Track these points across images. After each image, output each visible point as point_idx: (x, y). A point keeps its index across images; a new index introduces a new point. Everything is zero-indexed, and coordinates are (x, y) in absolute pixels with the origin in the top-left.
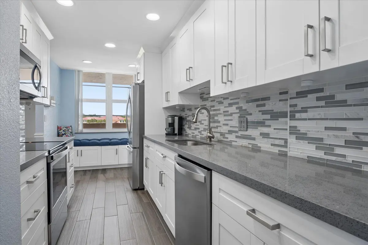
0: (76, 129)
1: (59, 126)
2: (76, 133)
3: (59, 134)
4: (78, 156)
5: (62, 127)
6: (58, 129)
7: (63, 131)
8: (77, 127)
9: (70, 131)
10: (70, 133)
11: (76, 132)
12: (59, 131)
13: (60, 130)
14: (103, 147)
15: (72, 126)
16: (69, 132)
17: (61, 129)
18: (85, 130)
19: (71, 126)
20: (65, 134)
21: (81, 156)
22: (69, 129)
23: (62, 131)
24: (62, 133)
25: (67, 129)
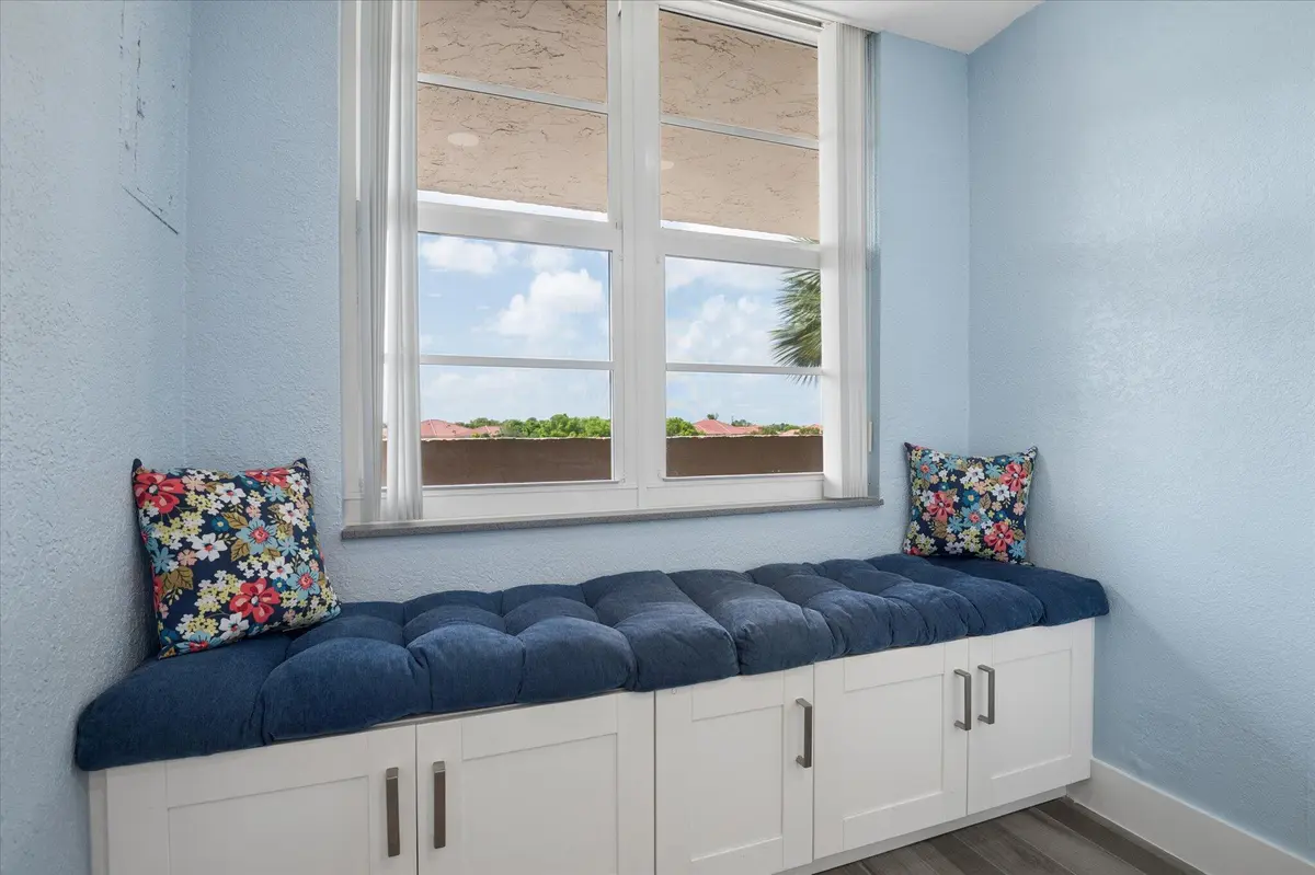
0: (354, 492)
1: (158, 461)
2: (349, 536)
3: (158, 564)
4: (394, 848)
5: (195, 482)
6: (137, 503)
7: (206, 528)
8: (358, 468)
9: (291, 515)
10: (290, 545)
11: (354, 520)
12: (159, 532)
13: (165, 518)
14: (677, 702)
15: (312, 464)
16: (272, 529)
17: (178, 507)
18: (448, 504)
19: (302, 468)
20: (227, 562)
21: (439, 841)
22: (275, 493)
23: (194, 521)
24: (187, 558)
25: (255, 501)
